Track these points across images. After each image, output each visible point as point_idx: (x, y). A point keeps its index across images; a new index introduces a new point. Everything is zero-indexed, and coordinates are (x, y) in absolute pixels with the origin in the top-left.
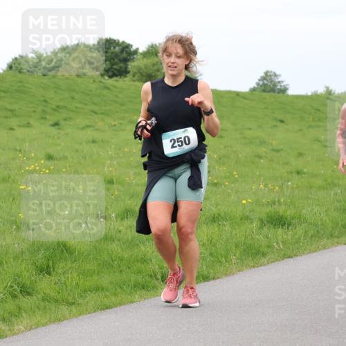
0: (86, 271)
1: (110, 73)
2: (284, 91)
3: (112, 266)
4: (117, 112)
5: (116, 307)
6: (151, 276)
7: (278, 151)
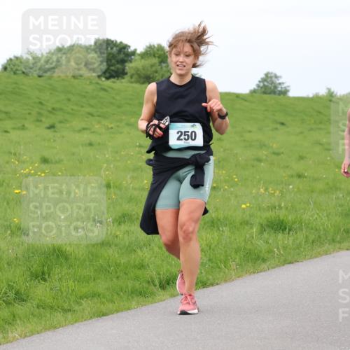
0: (82, 277)
1: (107, 75)
2: (285, 92)
3: (109, 271)
4: (114, 114)
5: (113, 314)
6: (149, 282)
7: (278, 154)
